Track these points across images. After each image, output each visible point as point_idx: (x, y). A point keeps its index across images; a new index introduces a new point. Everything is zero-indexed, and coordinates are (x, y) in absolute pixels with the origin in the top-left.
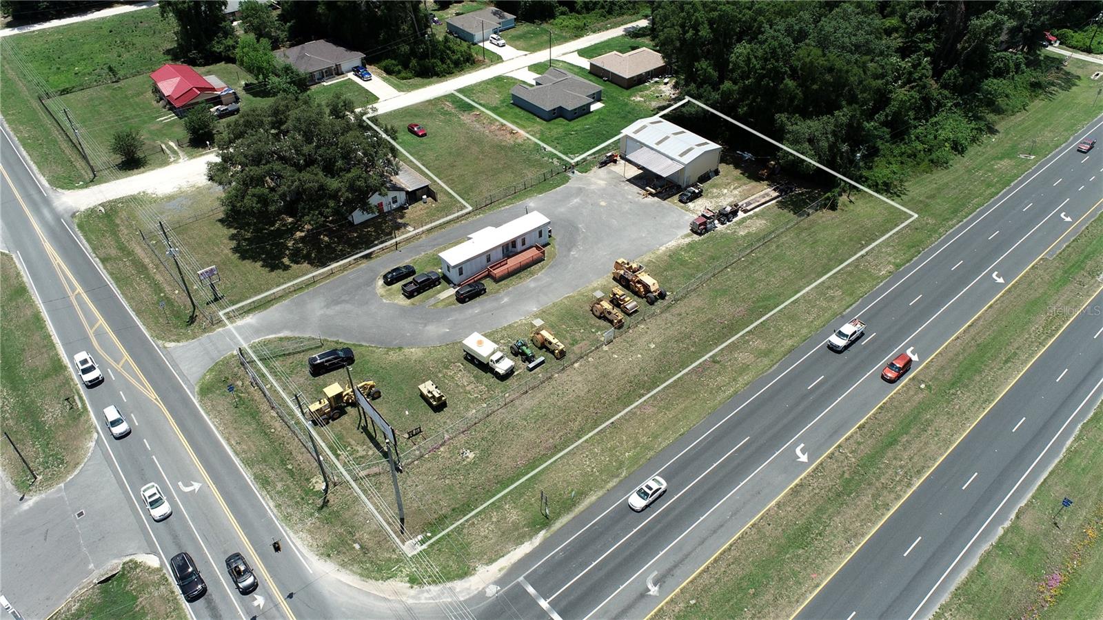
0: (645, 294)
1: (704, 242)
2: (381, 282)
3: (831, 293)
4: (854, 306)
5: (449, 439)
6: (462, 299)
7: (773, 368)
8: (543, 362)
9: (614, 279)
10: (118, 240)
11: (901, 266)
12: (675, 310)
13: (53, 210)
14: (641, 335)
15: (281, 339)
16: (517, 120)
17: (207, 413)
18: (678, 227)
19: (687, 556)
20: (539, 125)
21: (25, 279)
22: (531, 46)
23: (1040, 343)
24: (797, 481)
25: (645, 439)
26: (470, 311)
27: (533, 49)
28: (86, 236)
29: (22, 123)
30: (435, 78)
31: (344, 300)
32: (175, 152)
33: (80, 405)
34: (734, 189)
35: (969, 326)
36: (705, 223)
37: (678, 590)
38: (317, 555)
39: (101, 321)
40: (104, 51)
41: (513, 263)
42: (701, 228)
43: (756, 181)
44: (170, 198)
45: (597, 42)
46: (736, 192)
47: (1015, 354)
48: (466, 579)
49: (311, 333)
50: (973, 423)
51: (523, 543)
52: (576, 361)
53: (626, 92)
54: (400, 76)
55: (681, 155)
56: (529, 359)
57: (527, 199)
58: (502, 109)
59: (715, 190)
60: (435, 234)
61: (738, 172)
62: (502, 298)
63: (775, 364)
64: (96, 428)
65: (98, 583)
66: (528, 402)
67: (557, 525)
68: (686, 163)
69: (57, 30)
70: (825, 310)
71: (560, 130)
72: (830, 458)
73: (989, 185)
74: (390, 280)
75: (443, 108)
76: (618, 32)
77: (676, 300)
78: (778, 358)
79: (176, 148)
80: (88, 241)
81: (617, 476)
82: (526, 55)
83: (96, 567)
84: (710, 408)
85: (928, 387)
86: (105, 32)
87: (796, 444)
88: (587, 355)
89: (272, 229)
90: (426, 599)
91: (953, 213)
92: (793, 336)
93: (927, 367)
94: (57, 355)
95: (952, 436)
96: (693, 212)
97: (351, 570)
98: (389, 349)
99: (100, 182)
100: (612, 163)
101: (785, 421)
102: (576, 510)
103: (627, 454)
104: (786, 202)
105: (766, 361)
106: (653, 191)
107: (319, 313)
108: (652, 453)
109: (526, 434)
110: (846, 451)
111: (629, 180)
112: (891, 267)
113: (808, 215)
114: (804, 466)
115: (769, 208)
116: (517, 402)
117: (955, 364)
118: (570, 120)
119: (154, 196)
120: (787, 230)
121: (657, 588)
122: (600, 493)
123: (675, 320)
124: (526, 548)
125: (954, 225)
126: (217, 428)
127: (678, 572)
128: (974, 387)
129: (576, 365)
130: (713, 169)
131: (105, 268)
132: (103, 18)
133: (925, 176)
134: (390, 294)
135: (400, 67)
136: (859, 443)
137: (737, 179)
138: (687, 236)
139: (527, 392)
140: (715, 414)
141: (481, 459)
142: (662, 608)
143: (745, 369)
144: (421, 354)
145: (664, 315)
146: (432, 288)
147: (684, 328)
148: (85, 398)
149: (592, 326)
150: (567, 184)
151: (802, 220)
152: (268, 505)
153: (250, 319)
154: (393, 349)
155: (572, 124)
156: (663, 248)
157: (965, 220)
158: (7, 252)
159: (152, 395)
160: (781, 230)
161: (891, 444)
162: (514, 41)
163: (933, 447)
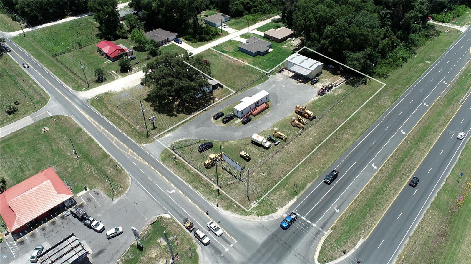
0: (309, 117)
1: (323, 98)
2: (213, 119)
3: (371, 113)
4: (380, 117)
5: (255, 170)
6: (244, 123)
7: (358, 140)
8: (279, 143)
9: (296, 112)
10: (107, 109)
11: (393, 103)
12: (320, 122)
13: (79, 99)
14: (310, 131)
15: (184, 141)
16: (242, 57)
17: (167, 167)
18: (313, 93)
19: (345, 200)
20: (251, 58)
21: (79, 125)
22: (238, 28)
23: (444, 126)
24: (375, 175)
25: (321, 165)
26: (248, 127)
27: (240, 28)
28: (95, 108)
29: (51, 67)
30: (206, 42)
31: (202, 126)
32: (116, 75)
33: (120, 168)
34: (329, 78)
35: (420, 121)
36: (323, 91)
37: (345, 210)
38: (223, 209)
39: (115, 138)
40: (71, 36)
41: (259, 109)
42: (321, 93)
43: (336, 75)
44: (121, 92)
45: (263, 25)
46: (330, 80)
47: (436, 129)
48: (275, 213)
49: (194, 138)
50: (427, 153)
51: (291, 200)
52: (291, 141)
53: (280, 44)
54: (192, 41)
55: (310, 67)
56: (275, 142)
57: (256, 86)
58: (236, 53)
59: (322, 80)
60: (226, 100)
61: (328, 72)
62: (258, 122)
63: (358, 138)
64: (129, 175)
65: (151, 224)
66: (278, 156)
67: (300, 194)
68: (312, 70)
69: (47, 28)
70: (371, 119)
71: (260, 60)
72: (384, 167)
73: (417, 73)
74: (216, 118)
75: (213, 53)
76: (269, 21)
77: (319, 119)
78: (359, 136)
79: (116, 73)
80: (97, 110)
81: (316, 177)
82: (237, 31)
83: (148, 219)
84: (340, 154)
85: (410, 142)
86: (67, 28)
87: (372, 163)
88: (294, 139)
89: (165, 102)
90: (264, 220)
91: (406, 83)
92: (362, 128)
93: (409, 136)
94: (104, 151)
95: (421, 157)
96: (317, 87)
97: (236, 213)
98: (224, 142)
99: (92, 88)
100: (283, 71)
101: (366, 156)
102: (305, 189)
103: (316, 170)
104: (348, 82)
105: (355, 137)
106: (301, 81)
107: (194, 131)
108: (325, 169)
109: (280, 166)
110: (388, 164)
111: (290, 77)
112: (390, 103)
113: (357, 87)
114: (376, 170)
115: (343, 85)
116: (274, 156)
117: (418, 134)
118: (262, 56)
119: (115, 92)
120: (351, 92)
121: (338, 210)
122: (312, 183)
123: (321, 125)
124: (292, 202)
125: (408, 88)
126: (173, 172)
127: (344, 205)
128: (425, 141)
129: (291, 143)
130: (320, 72)
131: (108, 119)
132: (64, 23)
133: (394, 70)
134: (218, 123)
135: (192, 38)
136: (392, 162)
137: (329, 75)
138: (317, 96)
139: (277, 153)
140: (343, 156)
141: (268, 175)
142: (341, 216)
143: (348, 140)
144: (236, 142)
145: (316, 124)
146: (232, 119)
147: (324, 128)
148: (121, 165)
149: (293, 129)
150: (269, 80)
151: (356, 89)
152: (201, 195)
153: (169, 135)
155: (264, 57)
156: (310, 101)
157: (411, 86)
158: (68, 116)
159: (145, 163)
160: (349, 92)
161: (402, 161)
162: (231, 25)
163: (416, 161)
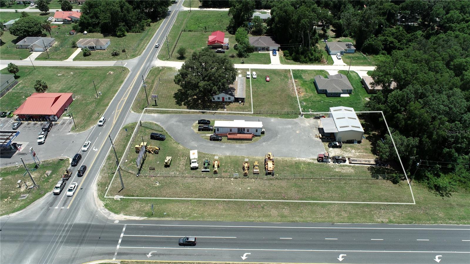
0: (267, 170)
4: (344, 224)
5: (158, 176)
6: (212, 139)
7: (278, 223)
11: (392, 223)
13: (150, 64)
14: (249, 182)
15: (156, 124)
16: (307, 89)
17: (118, 134)
19: (170, 255)
20: (313, 94)
21: (125, 80)
28: (149, 74)
31: (182, 122)
34: (359, 152)
36: (323, 158)
37: (155, 261)
38: (97, 183)
39: (126, 98)
40: (213, 22)
41: (239, 136)
43: (373, 154)
48: (115, 214)
49: (164, 126)
51: (138, 216)
53: (367, 95)
54: (287, 58)
57: (273, 118)
59: (349, 149)
61: (370, 146)
63: (281, 222)
65: (59, 159)
67: (152, 219)
68: (339, 131)
70: (330, 217)
74: (200, 122)
75: (287, 74)
78: (285, 221)
81: (183, 218)
82: (344, 65)
83: (63, 156)
84: (237, 220)
87: (248, 252)
88: (224, 178)
90: (103, 212)
91: (460, 218)
92: (302, 218)
94: (110, 102)
96: (328, 152)
97: (98, 192)
99: (169, 60)
101: (256, 242)
102: (161, 218)
103: (195, 214)
104: (374, 169)
106: (321, 136)
107: (172, 122)
111: (319, 128)
113: (377, 179)
114: (240, 260)
115: (363, 167)
118: (327, 97)
119: (176, 69)
120: (359, 179)
121: (151, 256)
122: (173, 219)
123: (267, 185)
126: (116, 139)
127: (161, 257)
129: (216, 178)
130: (357, 140)
134: (195, 127)
137: (366, 149)
138: (314, 159)
139: (193, 177)
141: (159, 187)
143: (268, 216)
144: (181, 148)
147: (267, 189)
150: (294, 119)
151: (371, 179)
153: (155, 115)
154: (177, 143)
156: (297, 159)
157: (460, 225)
158: (130, 71)
159: (114, 122)
160: (355, 178)
162: (346, 59)
